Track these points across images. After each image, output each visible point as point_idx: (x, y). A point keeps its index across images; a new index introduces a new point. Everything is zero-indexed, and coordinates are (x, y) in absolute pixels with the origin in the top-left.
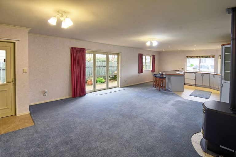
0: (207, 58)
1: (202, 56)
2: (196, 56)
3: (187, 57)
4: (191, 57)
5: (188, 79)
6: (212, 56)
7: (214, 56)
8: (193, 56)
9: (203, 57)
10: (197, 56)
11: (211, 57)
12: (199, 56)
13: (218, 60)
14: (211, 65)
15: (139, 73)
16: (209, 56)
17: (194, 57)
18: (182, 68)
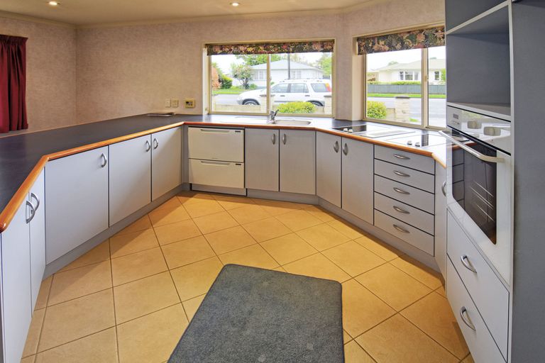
1: (279, 44)
2: (251, 45)
3: (212, 49)
4: (225, 49)
5: (203, 161)
6: (323, 43)
7: (333, 41)
8: (237, 45)
9: (282, 47)
10: (258, 45)
11: (318, 47)
12: (262, 44)
13: (351, 59)
14: (312, 84)
16: (311, 43)
17: (242, 48)
18: (187, 103)
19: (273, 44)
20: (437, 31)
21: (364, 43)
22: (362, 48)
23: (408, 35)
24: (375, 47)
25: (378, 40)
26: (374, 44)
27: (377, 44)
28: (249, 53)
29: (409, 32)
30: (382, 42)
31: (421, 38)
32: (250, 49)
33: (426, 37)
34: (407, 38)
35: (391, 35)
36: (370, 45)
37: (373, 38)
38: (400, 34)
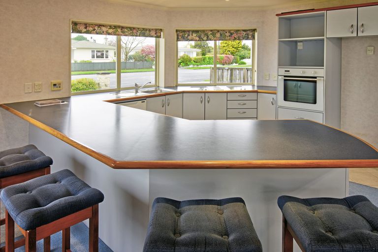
1: (131, 28)
2: (111, 27)
8: (100, 26)
9: (133, 31)
10: (115, 27)
12: (119, 27)
17: (104, 29)
18: (55, 85)
19: (127, 28)
20: (226, 33)
21: (181, 34)
22: (180, 37)
23: (211, 32)
24: (190, 37)
25: (192, 33)
26: (189, 35)
27: (191, 35)
28: (109, 34)
29: (211, 31)
30: (194, 35)
31: (218, 35)
32: (111, 31)
33: (221, 35)
34: (211, 34)
35: (201, 31)
36: (186, 36)
37: (189, 31)
38: (206, 31)
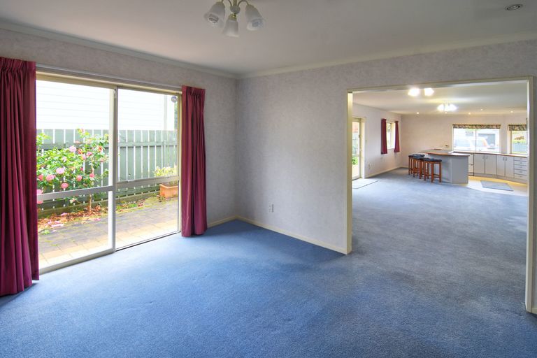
0: (489, 128)
2: (470, 125)
3: (455, 126)
4: (460, 126)
6: (497, 126)
7: (500, 125)
9: (481, 126)
10: (473, 125)
11: (494, 127)
13: (506, 132)
15: (382, 153)
16: (492, 125)
17: (466, 126)
18: (446, 146)
22: (511, 129)
26: (514, 128)
37: (514, 125)
